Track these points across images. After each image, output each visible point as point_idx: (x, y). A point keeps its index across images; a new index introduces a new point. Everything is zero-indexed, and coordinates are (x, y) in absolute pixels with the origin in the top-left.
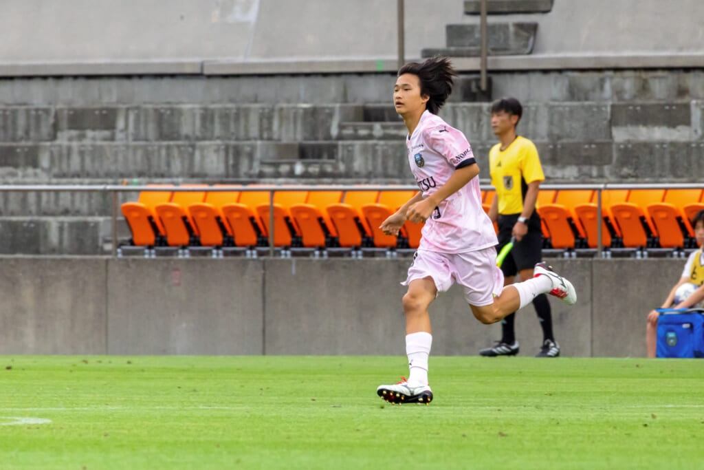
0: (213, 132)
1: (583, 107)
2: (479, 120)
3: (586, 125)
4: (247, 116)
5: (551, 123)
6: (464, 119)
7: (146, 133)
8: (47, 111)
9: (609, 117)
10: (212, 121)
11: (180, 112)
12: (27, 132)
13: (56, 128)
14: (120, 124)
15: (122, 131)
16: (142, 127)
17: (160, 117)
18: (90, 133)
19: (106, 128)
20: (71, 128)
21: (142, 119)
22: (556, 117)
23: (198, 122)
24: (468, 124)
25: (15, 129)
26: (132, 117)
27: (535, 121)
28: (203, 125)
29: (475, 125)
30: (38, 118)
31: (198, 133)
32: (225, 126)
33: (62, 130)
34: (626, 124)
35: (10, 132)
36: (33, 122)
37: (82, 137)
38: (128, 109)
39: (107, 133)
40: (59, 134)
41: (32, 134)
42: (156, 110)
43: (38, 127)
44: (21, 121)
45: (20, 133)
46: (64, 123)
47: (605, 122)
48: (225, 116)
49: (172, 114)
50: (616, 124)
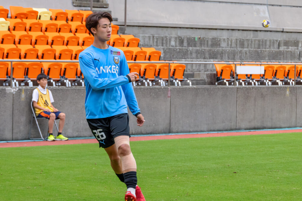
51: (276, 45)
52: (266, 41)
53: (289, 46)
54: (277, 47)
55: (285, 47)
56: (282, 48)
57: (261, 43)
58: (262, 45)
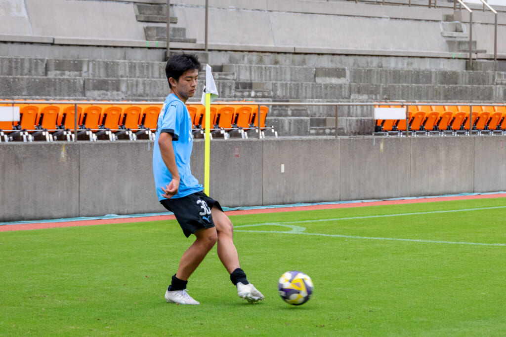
0: (135, 74)
1: (304, 68)
2: (261, 73)
3: (306, 76)
4: (153, 67)
5: (291, 75)
6: (255, 72)
7: (99, 73)
8: (42, 60)
9: (314, 73)
10: (135, 69)
11: (118, 64)
12: (30, 71)
13: (47, 69)
14: (85, 68)
15: (85, 72)
16: (97, 70)
17: (106, 65)
18: (67, 73)
19: (77, 71)
20: (56, 70)
21: (97, 66)
22: (294, 72)
23: (127, 69)
24: (257, 74)
25: (22, 69)
26: (91, 65)
27: (285, 74)
28: (130, 71)
29: (260, 75)
30: (36, 64)
31: (128, 75)
32: (142, 71)
33: (51, 71)
34: (321, 77)
35: (19, 71)
36: (33, 66)
37: (63, 74)
38: (89, 61)
39: (77, 73)
40: (49, 73)
41: (33, 72)
42: (104, 62)
43: (36, 69)
44: (26, 65)
45: (26, 71)
46: (52, 67)
47: (313, 76)
48: (142, 66)
49: (113, 64)
50: (318, 76)
51: (41, 69)
52: (22, 60)
53: (64, 70)
54: (43, 73)
55: (58, 72)
56: (52, 74)
57: (13, 65)
58: (16, 68)
